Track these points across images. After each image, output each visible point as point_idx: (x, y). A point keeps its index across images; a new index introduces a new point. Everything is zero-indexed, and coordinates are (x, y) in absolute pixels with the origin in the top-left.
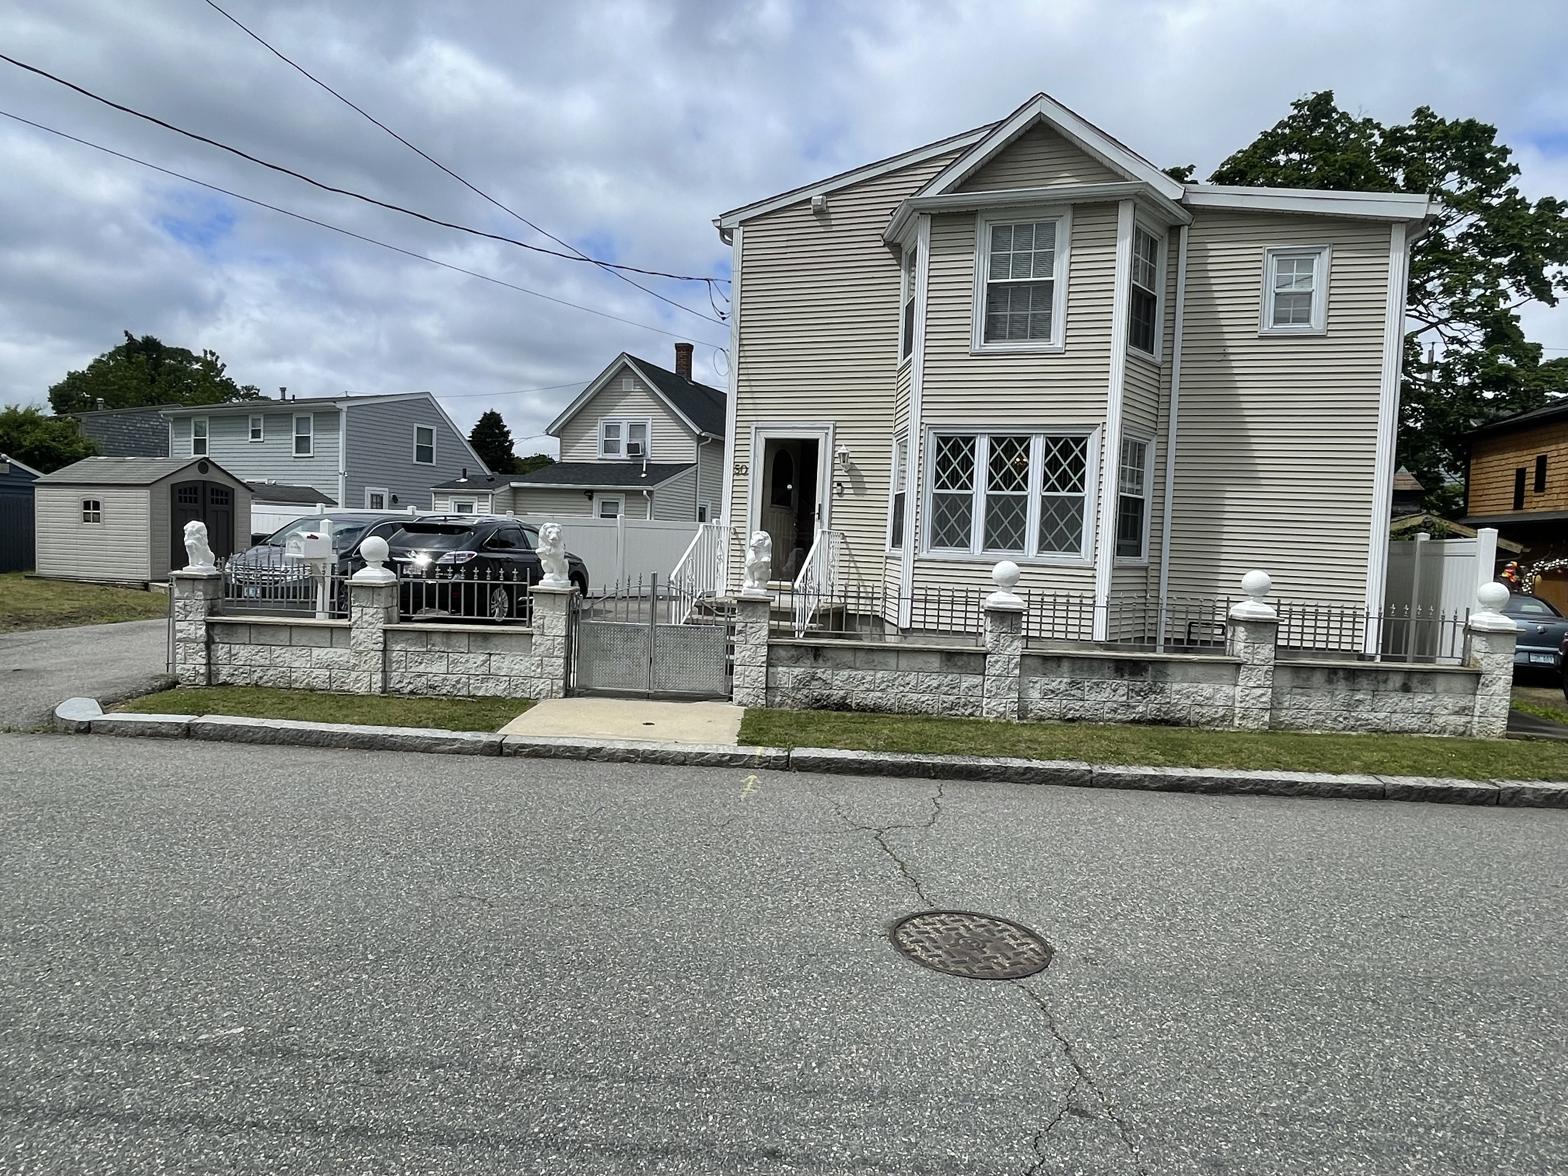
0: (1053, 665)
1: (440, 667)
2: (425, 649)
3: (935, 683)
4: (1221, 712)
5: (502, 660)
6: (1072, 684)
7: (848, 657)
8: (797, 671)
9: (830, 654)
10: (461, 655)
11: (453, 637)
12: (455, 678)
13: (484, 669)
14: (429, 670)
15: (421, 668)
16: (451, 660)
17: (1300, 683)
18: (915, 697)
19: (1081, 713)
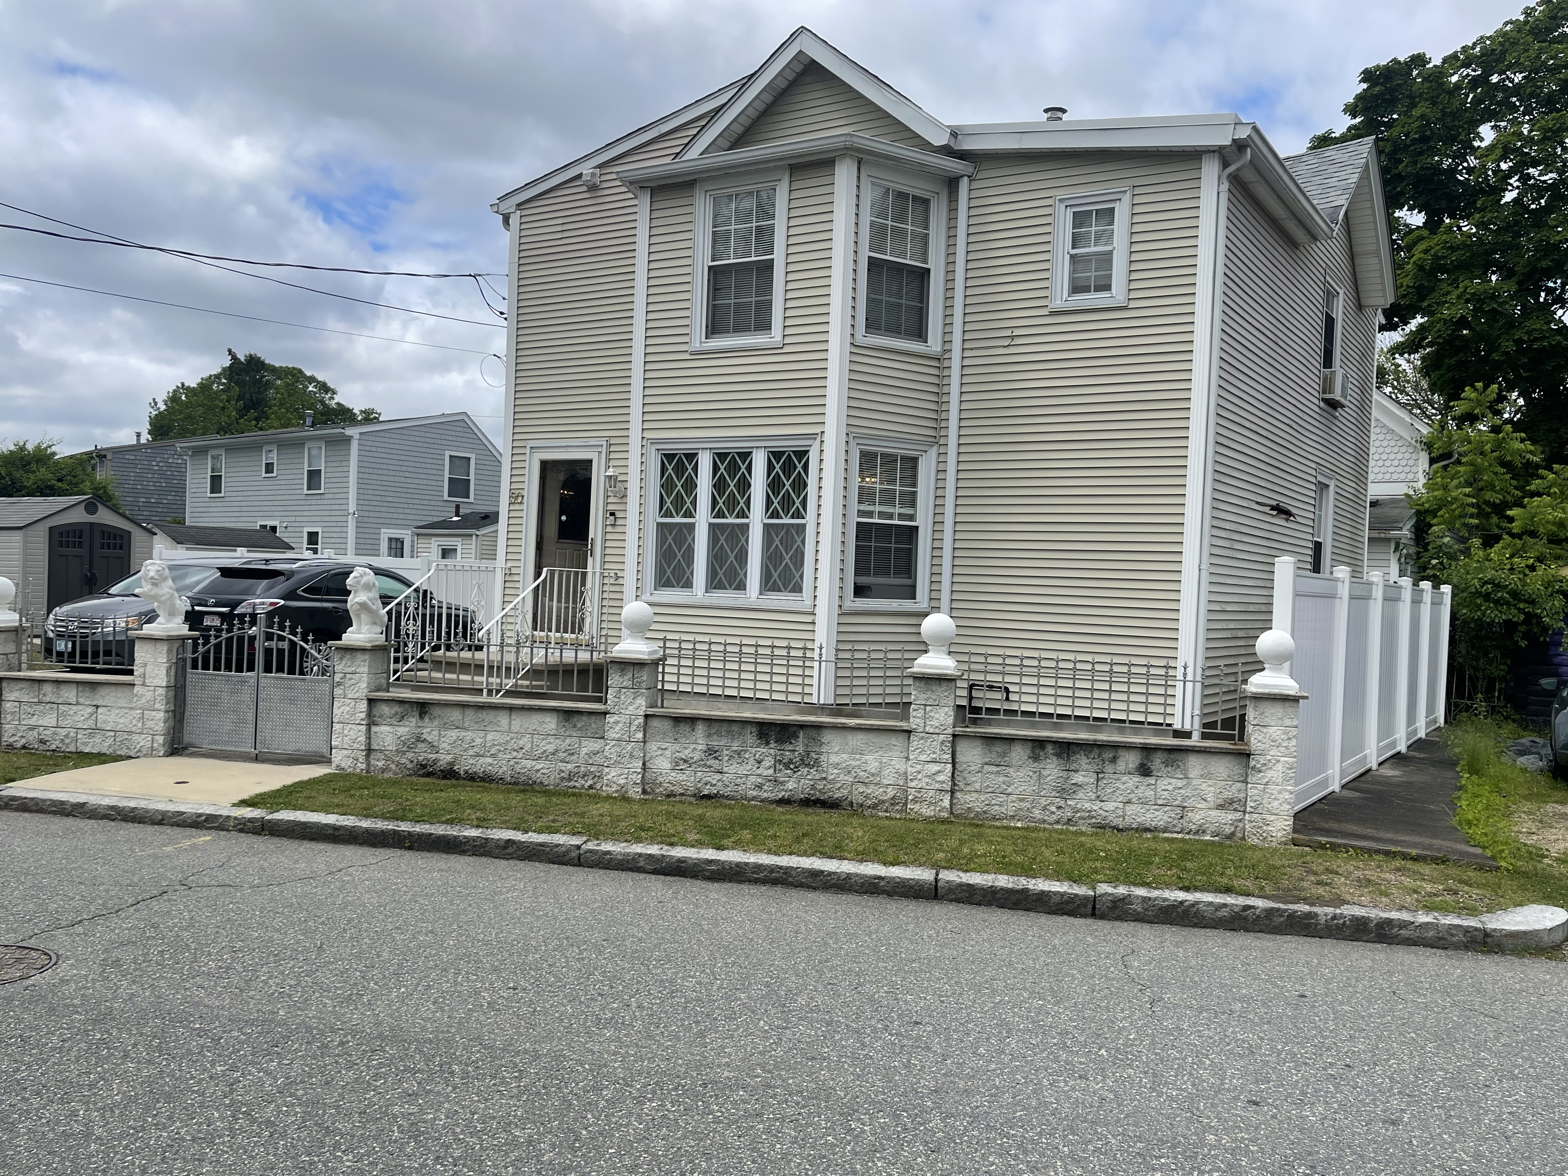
0: (685, 728)
1: (50, 720)
2: (36, 700)
3: (551, 748)
4: (891, 792)
5: (108, 713)
6: (711, 752)
7: (455, 715)
8: (402, 730)
9: (436, 711)
10: (70, 706)
11: (63, 687)
12: (63, 732)
13: (90, 723)
14: (41, 722)
15: (33, 721)
16: (60, 711)
17: (993, 757)
18: (528, 764)
19: (718, 788)
